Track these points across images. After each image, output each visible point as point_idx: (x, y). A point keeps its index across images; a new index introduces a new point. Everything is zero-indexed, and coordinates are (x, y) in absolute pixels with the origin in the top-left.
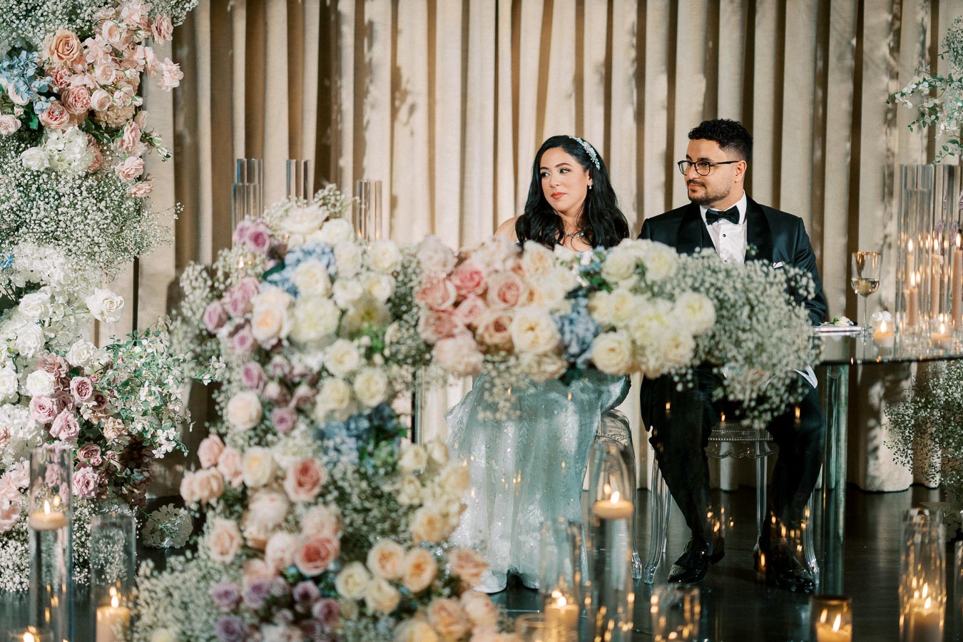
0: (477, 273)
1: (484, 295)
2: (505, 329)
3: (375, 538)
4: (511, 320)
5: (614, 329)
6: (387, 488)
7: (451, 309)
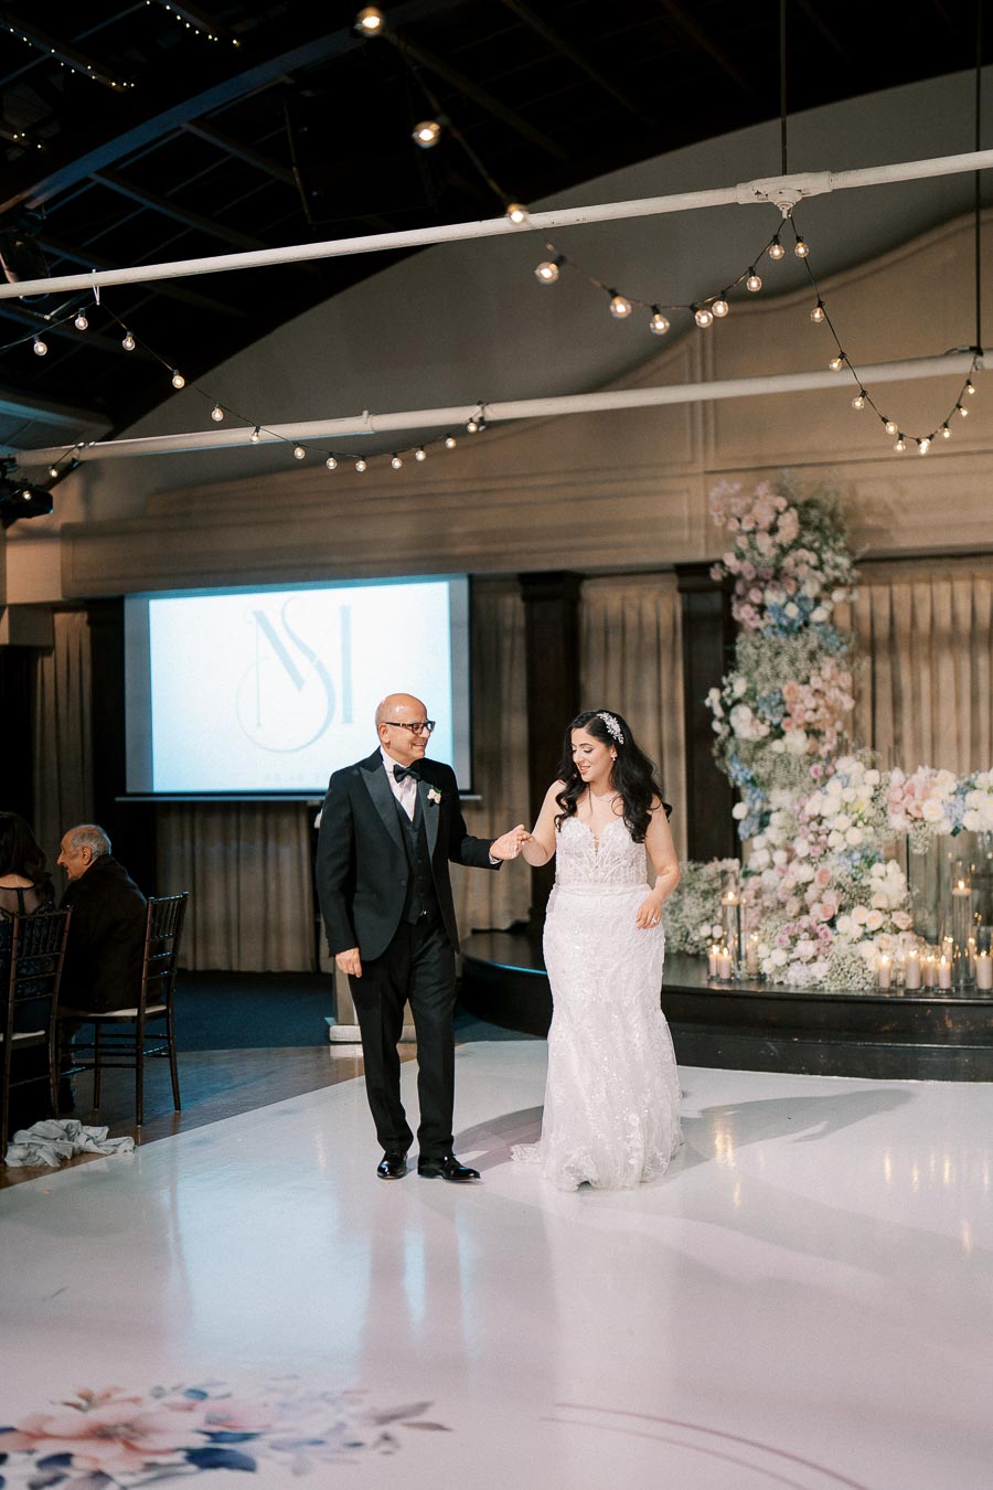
1: (914, 795)
2: (922, 810)
3: (856, 905)
4: (924, 806)
5: (976, 810)
6: (865, 883)
7: (900, 801)
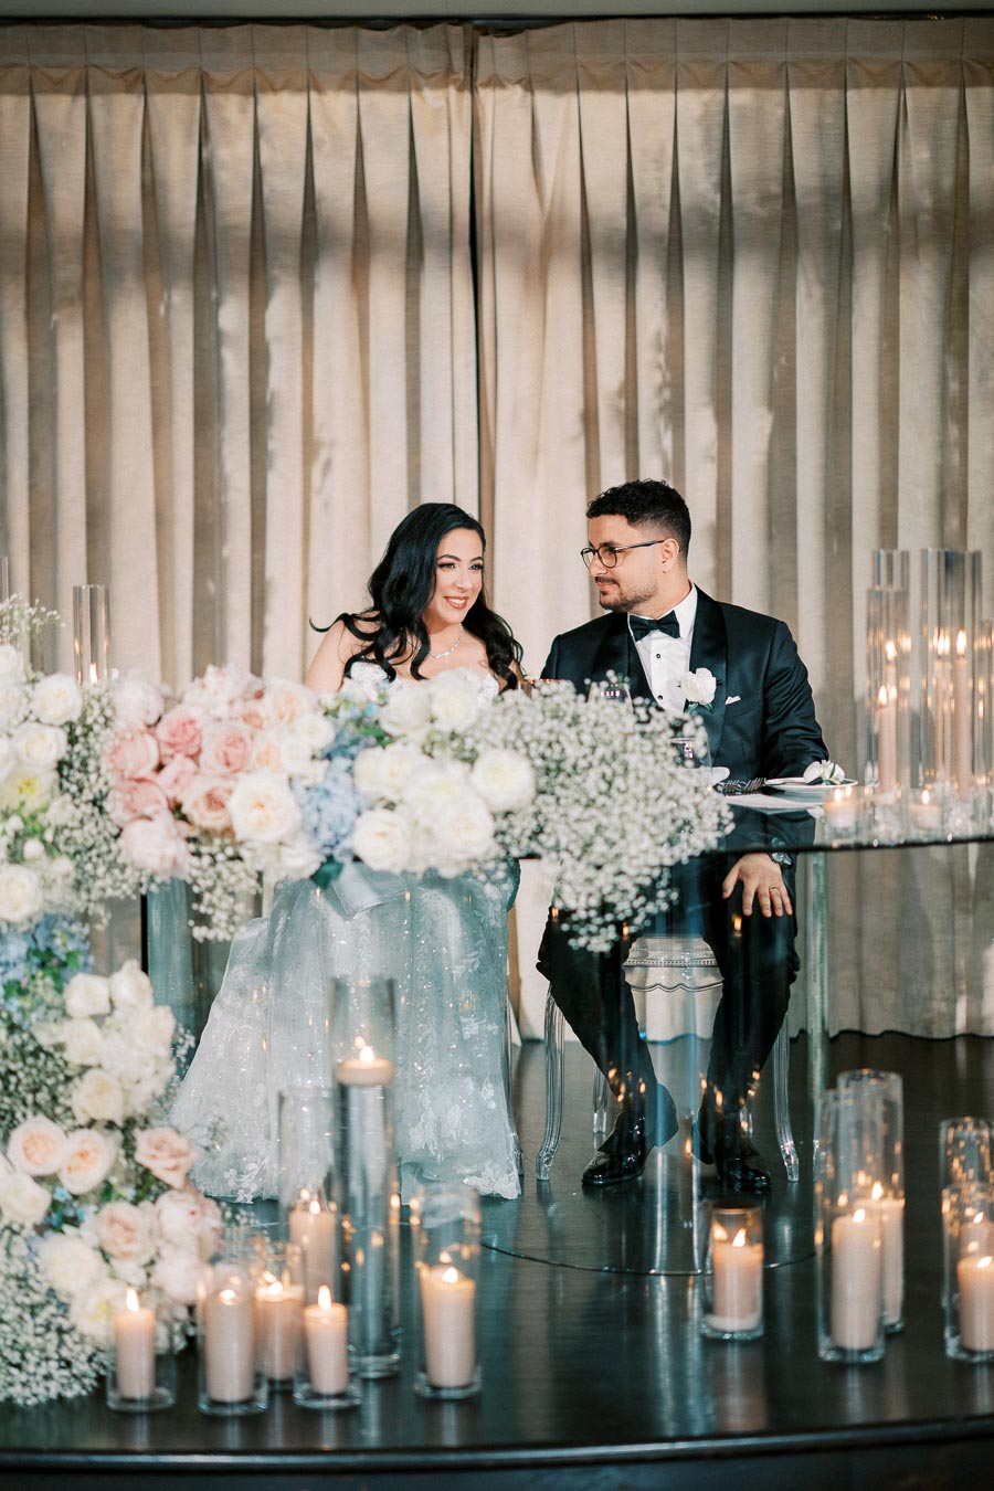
0: (192, 722)
1: (194, 757)
2: (223, 806)
3: (24, 1115)
4: (230, 792)
5: (391, 806)
6: (45, 1040)
7: (151, 776)
